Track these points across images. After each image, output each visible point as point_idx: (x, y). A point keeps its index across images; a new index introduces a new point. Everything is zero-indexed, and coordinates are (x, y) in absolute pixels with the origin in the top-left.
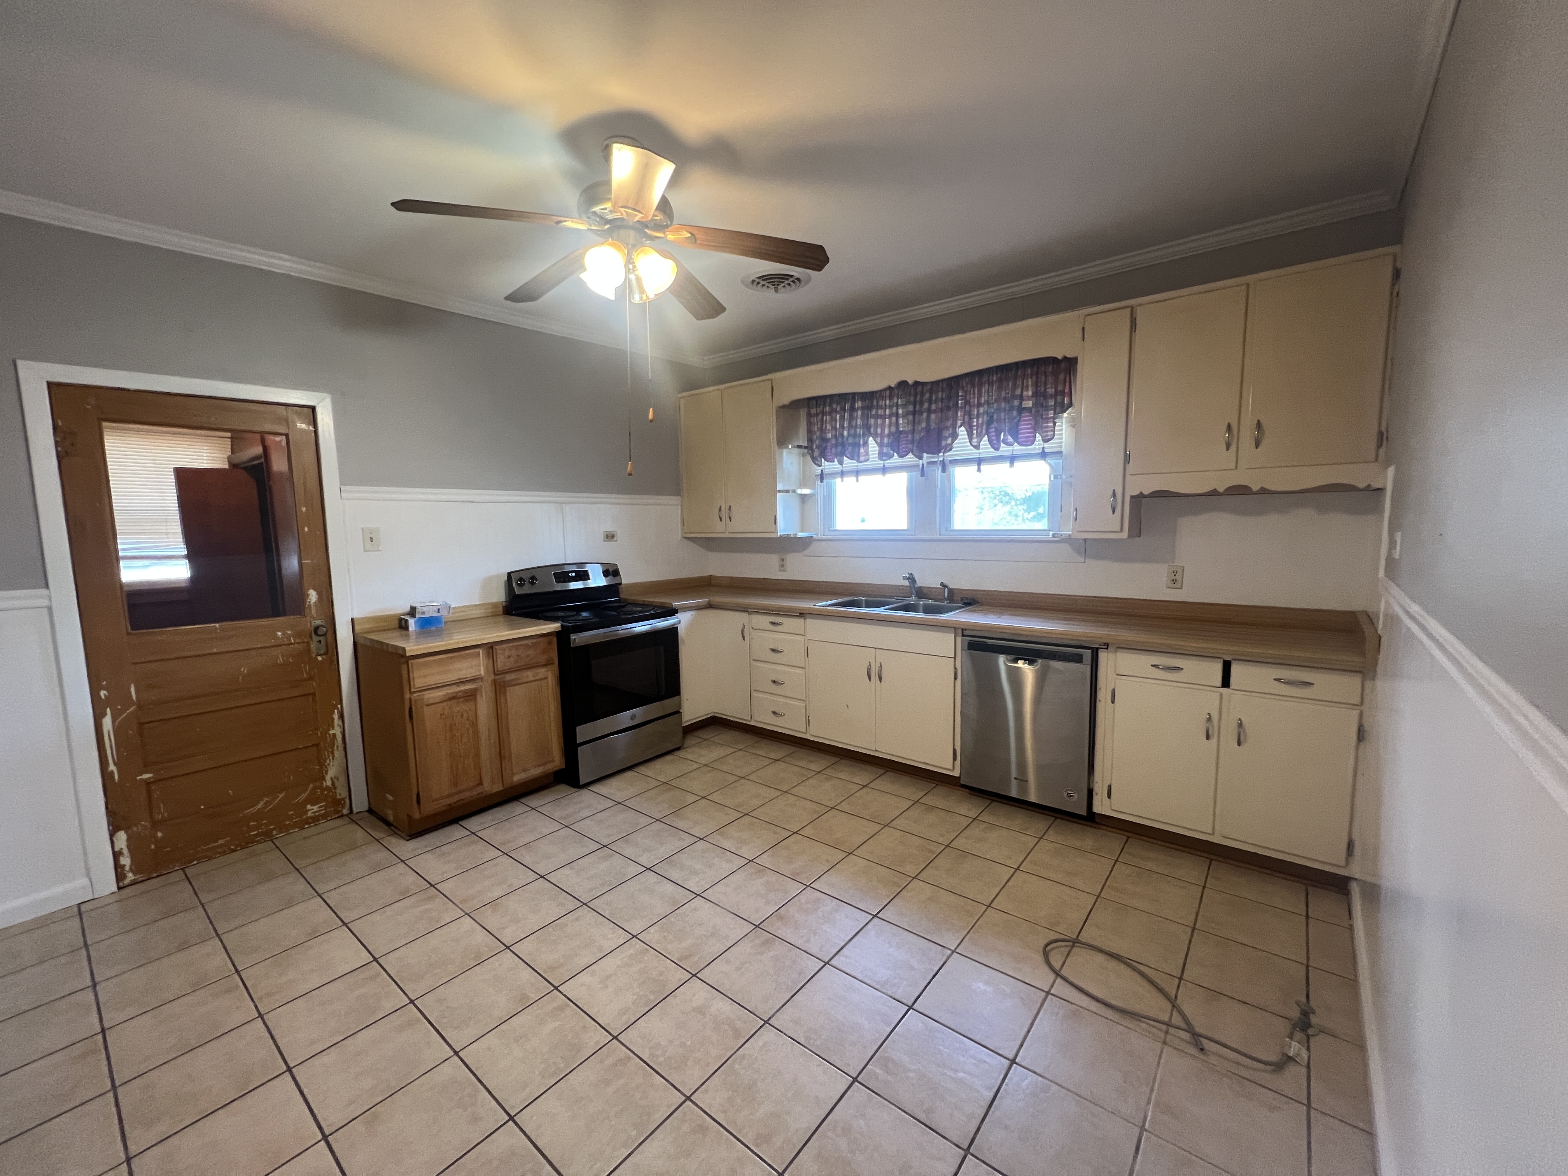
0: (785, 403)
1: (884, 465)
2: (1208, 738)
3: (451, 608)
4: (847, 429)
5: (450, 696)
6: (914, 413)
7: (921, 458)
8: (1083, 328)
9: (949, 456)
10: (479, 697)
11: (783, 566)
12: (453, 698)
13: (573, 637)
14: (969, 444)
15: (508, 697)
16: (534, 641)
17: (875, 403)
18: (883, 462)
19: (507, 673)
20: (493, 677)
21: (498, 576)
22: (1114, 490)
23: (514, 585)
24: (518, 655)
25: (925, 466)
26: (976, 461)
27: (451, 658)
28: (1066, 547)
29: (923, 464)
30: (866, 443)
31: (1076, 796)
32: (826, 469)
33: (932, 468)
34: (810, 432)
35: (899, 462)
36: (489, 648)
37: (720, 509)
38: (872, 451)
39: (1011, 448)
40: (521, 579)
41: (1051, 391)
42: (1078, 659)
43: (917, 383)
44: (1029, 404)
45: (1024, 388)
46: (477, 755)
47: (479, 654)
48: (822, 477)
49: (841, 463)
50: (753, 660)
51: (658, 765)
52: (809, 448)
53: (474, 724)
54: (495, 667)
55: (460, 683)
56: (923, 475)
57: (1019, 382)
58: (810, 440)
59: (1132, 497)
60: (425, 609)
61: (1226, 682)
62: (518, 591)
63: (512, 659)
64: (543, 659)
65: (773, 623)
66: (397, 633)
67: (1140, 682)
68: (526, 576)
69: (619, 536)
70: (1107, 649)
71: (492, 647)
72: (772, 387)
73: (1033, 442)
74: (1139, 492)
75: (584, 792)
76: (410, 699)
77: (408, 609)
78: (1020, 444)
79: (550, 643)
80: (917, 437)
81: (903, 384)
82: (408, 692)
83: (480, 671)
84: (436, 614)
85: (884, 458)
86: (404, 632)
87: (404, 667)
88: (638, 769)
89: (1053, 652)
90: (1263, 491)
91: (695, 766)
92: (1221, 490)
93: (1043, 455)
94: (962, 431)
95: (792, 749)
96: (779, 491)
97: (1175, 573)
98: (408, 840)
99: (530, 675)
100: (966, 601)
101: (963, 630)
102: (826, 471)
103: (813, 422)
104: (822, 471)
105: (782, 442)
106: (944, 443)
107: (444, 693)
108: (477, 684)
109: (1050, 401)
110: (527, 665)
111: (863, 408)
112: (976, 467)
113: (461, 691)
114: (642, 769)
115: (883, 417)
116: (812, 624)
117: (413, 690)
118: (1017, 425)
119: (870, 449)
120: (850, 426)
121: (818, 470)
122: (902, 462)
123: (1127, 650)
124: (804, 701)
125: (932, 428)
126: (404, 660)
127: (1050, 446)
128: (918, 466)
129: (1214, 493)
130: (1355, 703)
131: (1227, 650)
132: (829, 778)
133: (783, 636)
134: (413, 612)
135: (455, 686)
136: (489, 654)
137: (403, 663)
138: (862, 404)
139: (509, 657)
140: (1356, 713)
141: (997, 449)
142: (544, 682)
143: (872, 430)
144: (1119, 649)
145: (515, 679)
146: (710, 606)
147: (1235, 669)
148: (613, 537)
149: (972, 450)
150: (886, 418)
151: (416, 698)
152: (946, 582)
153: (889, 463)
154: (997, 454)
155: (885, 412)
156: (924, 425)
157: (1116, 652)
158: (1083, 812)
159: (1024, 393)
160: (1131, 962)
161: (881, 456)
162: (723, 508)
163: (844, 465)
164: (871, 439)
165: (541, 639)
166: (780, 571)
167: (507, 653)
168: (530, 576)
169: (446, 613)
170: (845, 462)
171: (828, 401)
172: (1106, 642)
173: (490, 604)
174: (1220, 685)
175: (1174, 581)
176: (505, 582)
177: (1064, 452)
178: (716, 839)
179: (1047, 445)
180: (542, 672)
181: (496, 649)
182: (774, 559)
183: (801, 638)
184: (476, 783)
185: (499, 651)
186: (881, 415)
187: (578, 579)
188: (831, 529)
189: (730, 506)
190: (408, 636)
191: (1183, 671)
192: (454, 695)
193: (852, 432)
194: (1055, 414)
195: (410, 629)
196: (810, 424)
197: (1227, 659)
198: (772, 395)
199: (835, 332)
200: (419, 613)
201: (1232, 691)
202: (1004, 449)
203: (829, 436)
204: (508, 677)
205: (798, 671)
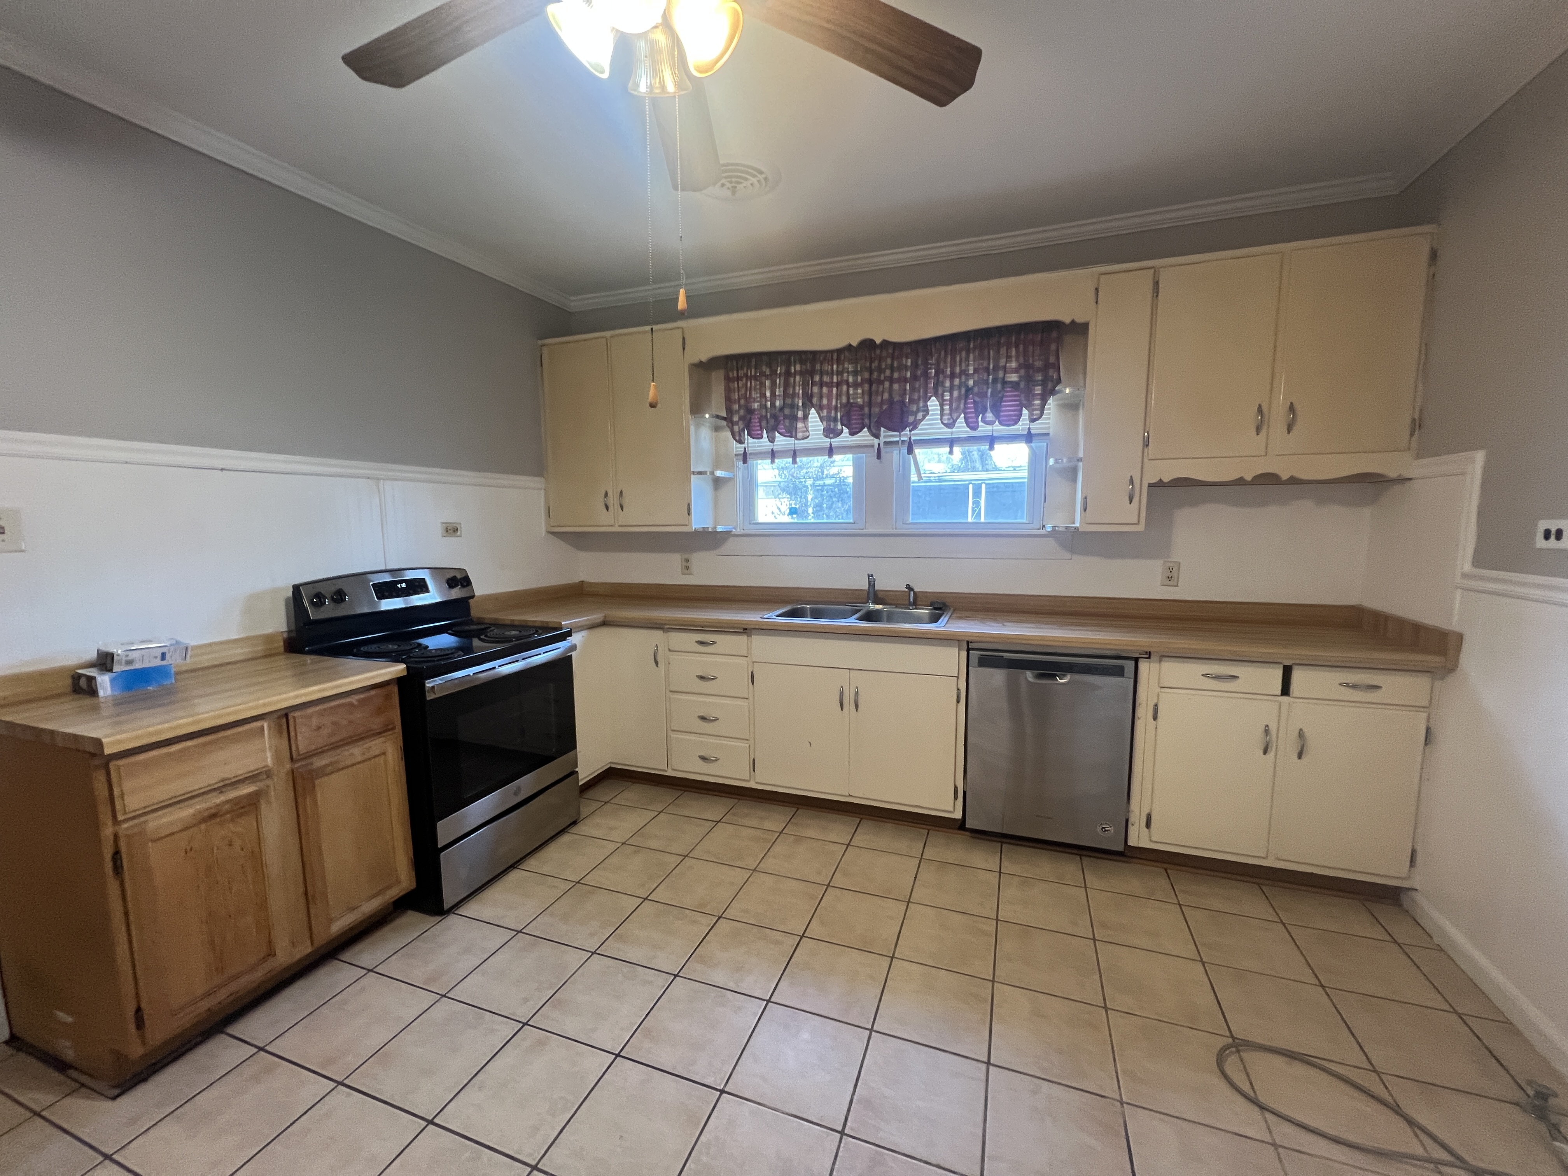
0: (704, 359)
1: (831, 444)
2: (1265, 752)
3: (189, 650)
4: (781, 398)
5: (206, 814)
6: (870, 382)
7: (877, 436)
8: (1097, 289)
9: (918, 434)
10: (263, 806)
11: (687, 568)
12: (213, 816)
13: (429, 684)
14: (940, 421)
15: (319, 799)
16: (362, 696)
17: (818, 367)
18: (829, 440)
19: (314, 755)
20: (288, 766)
21: (275, 591)
22: (1131, 476)
23: (306, 603)
24: (334, 723)
25: (882, 445)
26: (947, 441)
27: (205, 745)
28: (1051, 542)
29: (879, 444)
30: (806, 417)
31: (1112, 829)
32: (751, 447)
33: (889, 448)
34: (728, 400)
35: (848, 441)
36: (279, 718)
37: (606, 495)
38: (812, 426)
39: (989, 428)
40: (318, 595)
41: (1038, 364)
42: (1119, 672)
43: (885, 343)
44: (1013, 377)
45: (1009, 358)
46: (263, 905)
47: (262, 728)
48: (745, 457)
49: (772, 440)
50: (671, 691)
51: (553, 852)
52: (728, 419)
53: (256, 857)
54: (294, 748)
55: (224, 786)
56: (879, 456)
57: (1003, 351)
58: (729, 410)
59: (1150, 486)
60: (133, 655)
61: (1286, 690)
62: (313, 615)
63: (325, 732)
64: (377, 723)
65: (701, 643)
66: (69, 705)
67: (1188, 694)
68: (328, 590)
69: (464, 530)
70: (1149, 658)
71: (286, 716)
72: (684, 339)
73: (1016, 422)
74: (1158, 479)
75: (452, 919)
76: (116, 837)
77: (92, 655)
78: (1001, 423)
79: (388, 697)
80: (876, 410)
81: (867, 344)
82: (110, 822)
83: (265, 759)
84: (158, 662)
85: (831, 435)
86: (88, 701)
87: (100, 776)
88: (526, 865)
89: (1087, 665)
90: (1293, 481)
91: (612, 847)
92: (1249, 478)
93: (1029, 437)
94: (933, 404)
95: (730, 802)
96: (694, 473)
97: (1171, 570)
98: (114, 1098)
99: (356, 752)
100: (936, 606)
101: (968, 642)
102: (749, 451)
103: (732, 387)
104: (745, 449)
105: (696, 409)
106: (911, 419)
107: (191, 811)
108: (258, 784)
109: (1036, 375)
110: (351, 737)
111: (801, 373)
112: (948, 449)
113: (227, 802)
114: (532, 863)
115: (830, 385)
116: (759, 642)
117: (120, 817)
118: (1001, 400)
119: (809, 424)
120: (785, 395)
121: (740, 448)
122: (851, 441)
123: (1173, 659)
124: (747, 740)
125: (895, 400)
126: (97, 762)
127: (1036, 427)
128: (873, 446)
129: (1240, 482)
130: (1425, 705)
131: (1288, 654)
132: (799, 839)
133: (719, 659)
134: (105, 661)
135: (215, 794)
136: (280, 726)
137: (97, 768)
138: (801, 368)
139: (319, 728)
140: (1424, 715)
141: (974, 428)
142: (381, 759)
143: (815, 400)
144: (1164, 659)
145: (331, 764)
146: (604, 624)
147: (1298, 675)
148: (455, 530)
149: (941, 428)
150: (832, 387)
151: (129, 832)
152: (912, 585)
153: (836, 441)
154: (973, 433)
155: (832, 379)
156: (886, 396)
157: (1160, 661)
158: (1120, 848)
159: (1008, 365)
160: (1316, 1060)
161: (830, 432)
162: (610, 494)
163: (775, 443)
164: (813, 411)
165: (373, 692)
166: (683, 574)
167: (315, 722)
168: (334, 589)
169: (179, 661)
170: (776, 439)
171: (754, 361)
172: (1148, 649)
173: (260, 636)
174: (1280, 694)
175: (1170, 578)
176: (287, 601)
177: (1051, 434)
178: (696, 969)
179: (1033, 426)
180: (376, 745)
181: (294, 718)
182: (676, 559)
183: (743, 661)
184: (262, 955)
185: (299, 721)
186: (826, 383)
187: (411, 592)
188: (753, 522)
189: (621, 492)
190: (96, 708)
191: (1239, 680)
192: (213, 811)
193: (789, 401)
194: (1044, 390)
195: (101, 693)
196: (728, 391)
197: (1288, 663)
198: (684, 349)
199: (761, 276)
200: (120, 663)
201: (1292, 700)
202: (984, 429)
203: (756, 405)
204: (319, 762)
205: (739, 702)
